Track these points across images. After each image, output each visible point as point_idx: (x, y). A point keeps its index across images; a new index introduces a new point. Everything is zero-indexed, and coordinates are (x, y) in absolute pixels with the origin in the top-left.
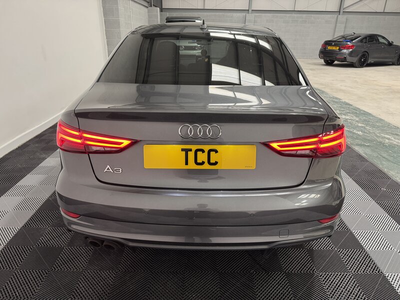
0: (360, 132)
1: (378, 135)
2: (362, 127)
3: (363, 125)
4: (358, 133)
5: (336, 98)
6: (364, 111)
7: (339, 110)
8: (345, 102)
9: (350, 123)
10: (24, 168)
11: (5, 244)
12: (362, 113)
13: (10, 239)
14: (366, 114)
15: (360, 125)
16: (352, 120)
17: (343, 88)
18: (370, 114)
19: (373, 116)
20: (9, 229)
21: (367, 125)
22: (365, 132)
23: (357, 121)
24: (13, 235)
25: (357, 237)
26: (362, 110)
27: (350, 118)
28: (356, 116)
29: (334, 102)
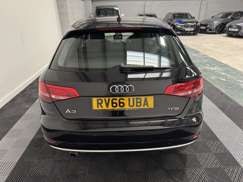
0: (224, 79)
1: (235, 80)
2: (225, 75)
3: (225, 74)
4: (223, 79)
5: (206, 55)
6: (224, 64)
7: (209, 64)
8: (211, 58)
9: (217, 73)
10: (15, 116)
11: (8, 175)
12: (223, 65)
13: (11, 170)
14: (225, 66)
15: (223, 74)
16: (218, 70)
17: (209, 48)
18: (228, 66)
19: (230, 67)
20: (10, 163)
21: (228, 74)
22: (227, 79)
23: (221, 71)
24: (13, 167)
25: (234, 157)
26: (223, 63)
27: (216, 69)
28: (220, 68)
29: (205, 58)
